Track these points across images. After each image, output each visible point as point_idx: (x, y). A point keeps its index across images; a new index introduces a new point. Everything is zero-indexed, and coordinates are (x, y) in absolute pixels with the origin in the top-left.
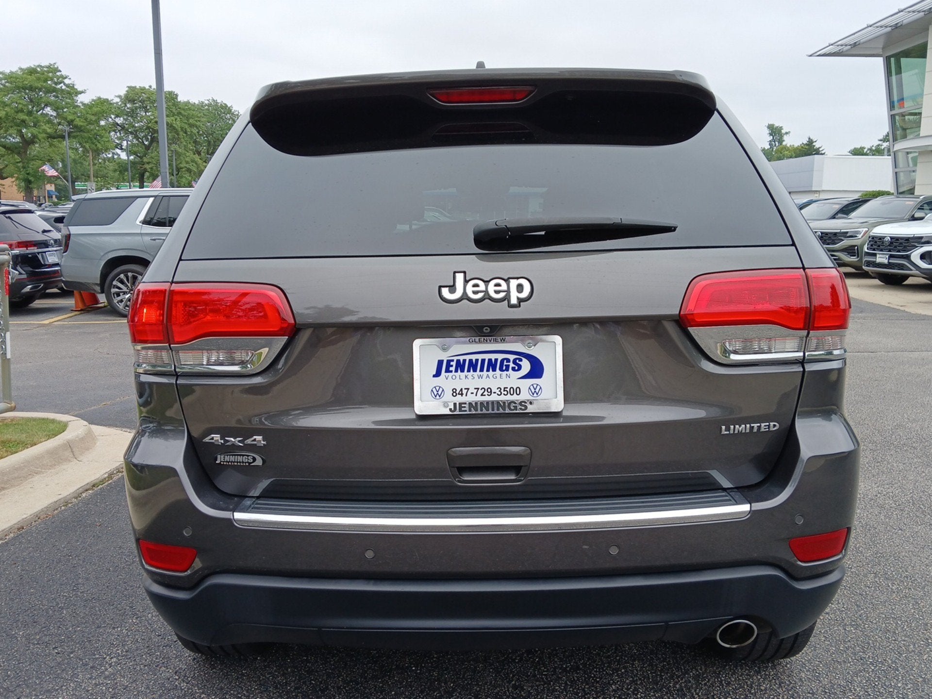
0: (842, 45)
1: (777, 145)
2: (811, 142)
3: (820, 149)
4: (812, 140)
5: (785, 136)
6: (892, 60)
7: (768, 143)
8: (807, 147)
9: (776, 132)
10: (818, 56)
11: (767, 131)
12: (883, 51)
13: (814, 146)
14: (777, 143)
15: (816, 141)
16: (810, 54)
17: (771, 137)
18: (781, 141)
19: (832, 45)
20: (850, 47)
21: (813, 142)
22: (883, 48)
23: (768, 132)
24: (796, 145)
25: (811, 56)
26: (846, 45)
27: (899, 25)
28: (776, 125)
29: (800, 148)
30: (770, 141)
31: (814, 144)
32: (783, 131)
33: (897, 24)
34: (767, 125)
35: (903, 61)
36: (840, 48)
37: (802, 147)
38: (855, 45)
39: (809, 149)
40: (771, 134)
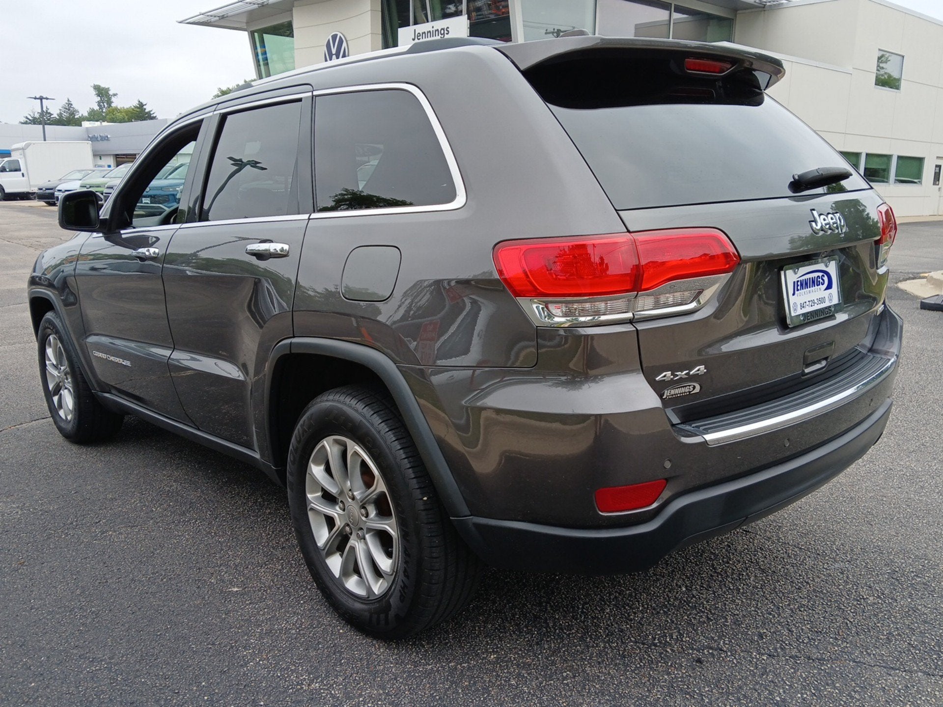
0: (211, 16)
1: (106, 106)
2: (141, 105)
3: (152, 113)
4: (142, 103)
5: (112, 97)
6: (256, 35)
7: (97, 104)
8: (138, 110)
9: (103, 93)
10: (188, 23)
11: (93, 92)
12: (247, 26)
13: (145, 109)
14: (105, 104)
15: (145, 105)
16: (180, 20)
17: (99, 98)
18: (109, 103)
19: (203, 14)
20: (218, 18)
21: (143, 105)
22: (247, 23)
23: (95, 93)
24: (125, 108)
25: (180, 22)
26: (215, 16)
27: (266, 3)
28: (103, 85)
29: (132, 110)
30: (98, 102)
31: (145, 107)
32: (111, 93)
33: (263, 3)
34: (93, 85)
35: (266, 37)
36: (209, 18)
37: (133, 110)
38: (223, 17)
39: (140, 112)
40: (98, 95)
